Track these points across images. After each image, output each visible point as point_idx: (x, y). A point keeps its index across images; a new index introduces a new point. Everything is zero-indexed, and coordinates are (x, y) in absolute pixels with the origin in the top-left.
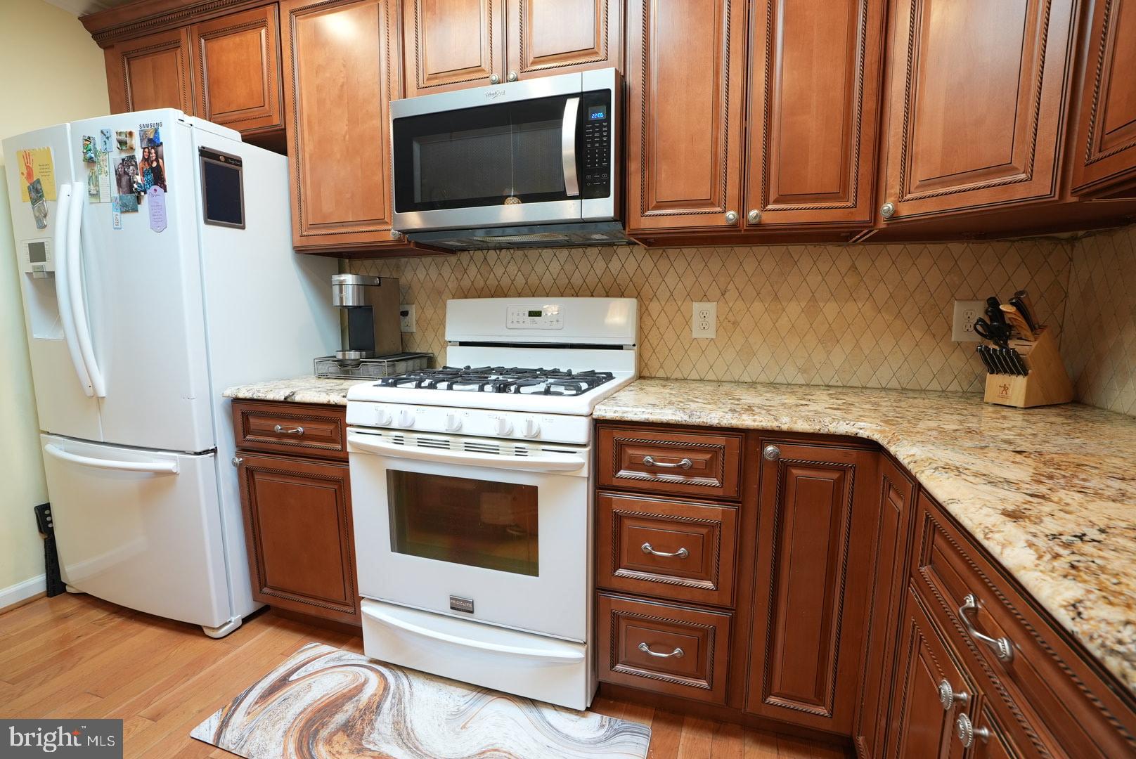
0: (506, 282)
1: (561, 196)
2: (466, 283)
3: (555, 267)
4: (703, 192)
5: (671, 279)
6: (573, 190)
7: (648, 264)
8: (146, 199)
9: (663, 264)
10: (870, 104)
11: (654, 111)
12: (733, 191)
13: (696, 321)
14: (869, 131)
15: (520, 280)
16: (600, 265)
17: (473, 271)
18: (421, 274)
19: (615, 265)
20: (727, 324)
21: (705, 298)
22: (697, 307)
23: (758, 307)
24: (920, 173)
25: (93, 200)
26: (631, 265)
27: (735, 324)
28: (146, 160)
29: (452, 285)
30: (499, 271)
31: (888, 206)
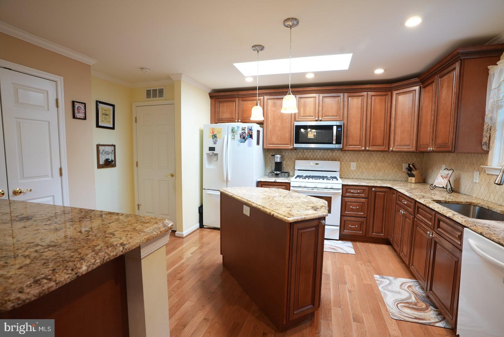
0: (308, 157)
1: (332, 143)
2: (298, 156)
3: (320, 154)
4: (358, 143)
5: (346, 157)
6: (334, 142)
7: (341, 154)
8: (247, 140)
9: (345, 154)
10: (388, 131)
11: (349, 128)
12: (364, 144)
13: (352, 166)
14: (388, 135)
15: (312, 156)
16: (331, 154)
17: (300, 154)
18: (287, 154)
19: (334, 154)
20: (358, 167)
21: (353, 161)
22: (352, 163)
23: (365, 164)
24: (396, 144)
25: (233, 140)
26: (338, 154)
27: (360, 167)
28: (249, 133)
29: (295, 157)
30: (307, 154)
31: (391, 149)
